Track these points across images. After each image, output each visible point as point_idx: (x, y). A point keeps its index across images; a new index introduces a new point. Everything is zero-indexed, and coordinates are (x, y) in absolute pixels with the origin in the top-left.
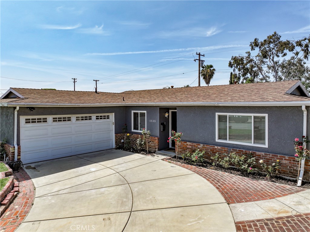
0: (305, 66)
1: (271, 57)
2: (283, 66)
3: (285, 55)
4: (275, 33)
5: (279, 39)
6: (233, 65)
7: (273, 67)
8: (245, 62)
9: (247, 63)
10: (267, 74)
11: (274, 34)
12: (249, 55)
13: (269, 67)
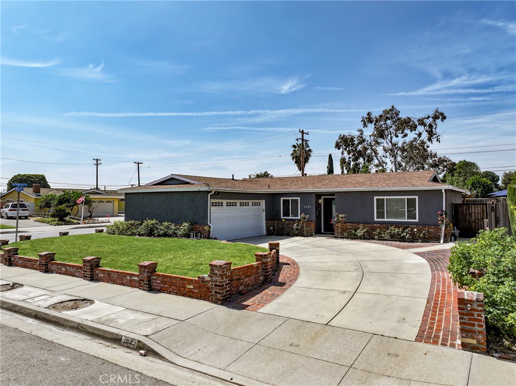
0: (429, 149)
1: (389, 138)
2: (403, 150)
3: (406, 135)
4: (393, 107)
5: (398, 115)
6: (341, 145)
7: (391, 150)
8: (356, 142)
9: (359, 144)
10: (383, 159)
11: (391, 108)
12: (362, 134)
13: (385, 150)
